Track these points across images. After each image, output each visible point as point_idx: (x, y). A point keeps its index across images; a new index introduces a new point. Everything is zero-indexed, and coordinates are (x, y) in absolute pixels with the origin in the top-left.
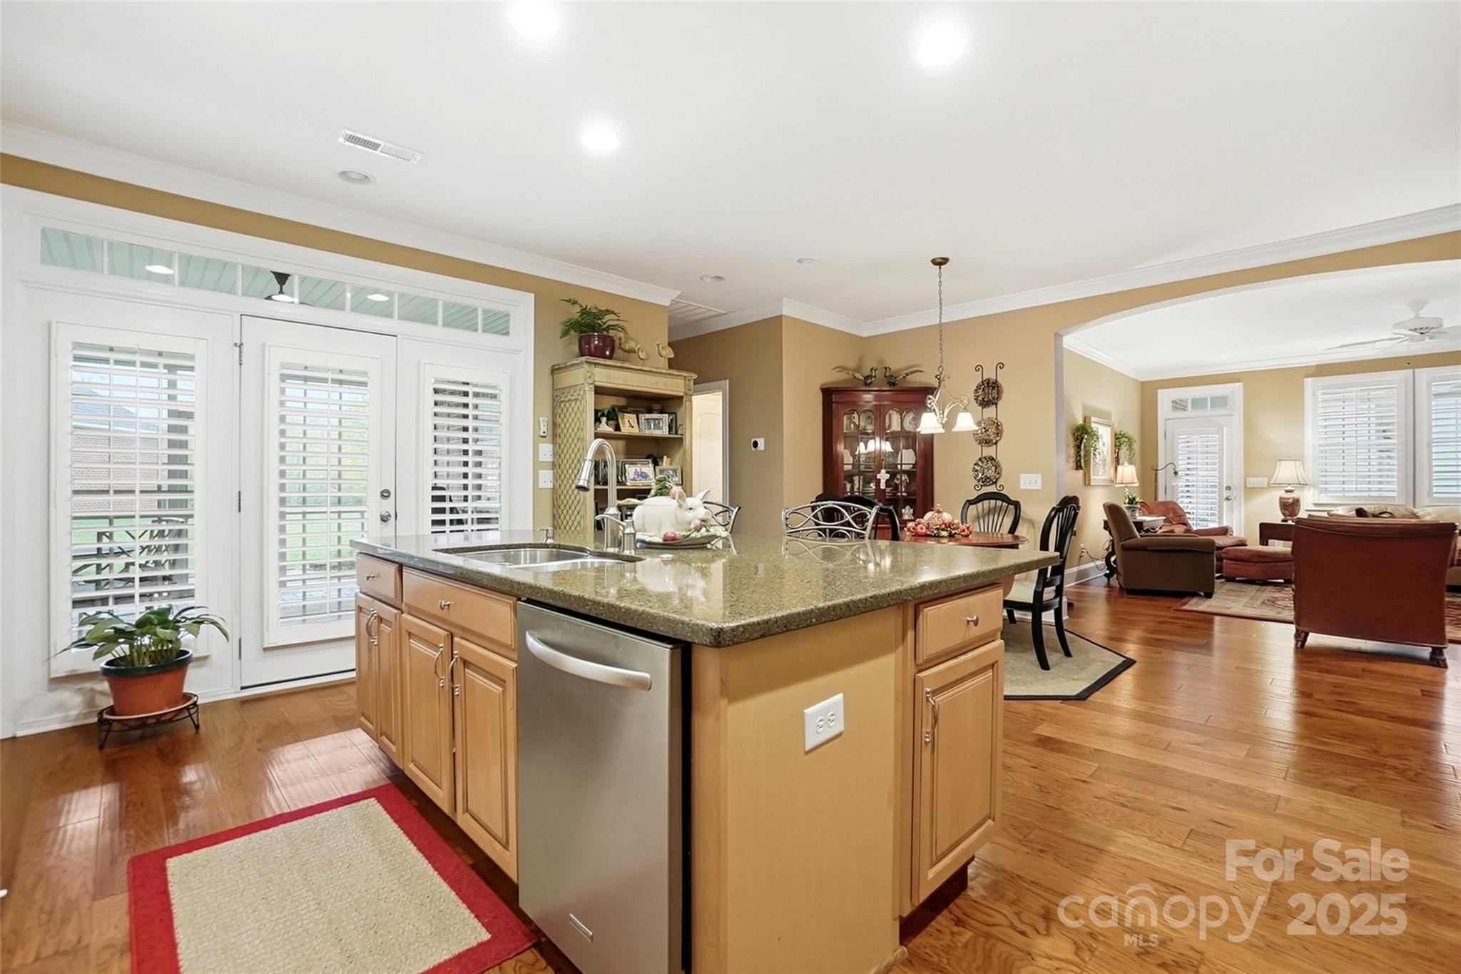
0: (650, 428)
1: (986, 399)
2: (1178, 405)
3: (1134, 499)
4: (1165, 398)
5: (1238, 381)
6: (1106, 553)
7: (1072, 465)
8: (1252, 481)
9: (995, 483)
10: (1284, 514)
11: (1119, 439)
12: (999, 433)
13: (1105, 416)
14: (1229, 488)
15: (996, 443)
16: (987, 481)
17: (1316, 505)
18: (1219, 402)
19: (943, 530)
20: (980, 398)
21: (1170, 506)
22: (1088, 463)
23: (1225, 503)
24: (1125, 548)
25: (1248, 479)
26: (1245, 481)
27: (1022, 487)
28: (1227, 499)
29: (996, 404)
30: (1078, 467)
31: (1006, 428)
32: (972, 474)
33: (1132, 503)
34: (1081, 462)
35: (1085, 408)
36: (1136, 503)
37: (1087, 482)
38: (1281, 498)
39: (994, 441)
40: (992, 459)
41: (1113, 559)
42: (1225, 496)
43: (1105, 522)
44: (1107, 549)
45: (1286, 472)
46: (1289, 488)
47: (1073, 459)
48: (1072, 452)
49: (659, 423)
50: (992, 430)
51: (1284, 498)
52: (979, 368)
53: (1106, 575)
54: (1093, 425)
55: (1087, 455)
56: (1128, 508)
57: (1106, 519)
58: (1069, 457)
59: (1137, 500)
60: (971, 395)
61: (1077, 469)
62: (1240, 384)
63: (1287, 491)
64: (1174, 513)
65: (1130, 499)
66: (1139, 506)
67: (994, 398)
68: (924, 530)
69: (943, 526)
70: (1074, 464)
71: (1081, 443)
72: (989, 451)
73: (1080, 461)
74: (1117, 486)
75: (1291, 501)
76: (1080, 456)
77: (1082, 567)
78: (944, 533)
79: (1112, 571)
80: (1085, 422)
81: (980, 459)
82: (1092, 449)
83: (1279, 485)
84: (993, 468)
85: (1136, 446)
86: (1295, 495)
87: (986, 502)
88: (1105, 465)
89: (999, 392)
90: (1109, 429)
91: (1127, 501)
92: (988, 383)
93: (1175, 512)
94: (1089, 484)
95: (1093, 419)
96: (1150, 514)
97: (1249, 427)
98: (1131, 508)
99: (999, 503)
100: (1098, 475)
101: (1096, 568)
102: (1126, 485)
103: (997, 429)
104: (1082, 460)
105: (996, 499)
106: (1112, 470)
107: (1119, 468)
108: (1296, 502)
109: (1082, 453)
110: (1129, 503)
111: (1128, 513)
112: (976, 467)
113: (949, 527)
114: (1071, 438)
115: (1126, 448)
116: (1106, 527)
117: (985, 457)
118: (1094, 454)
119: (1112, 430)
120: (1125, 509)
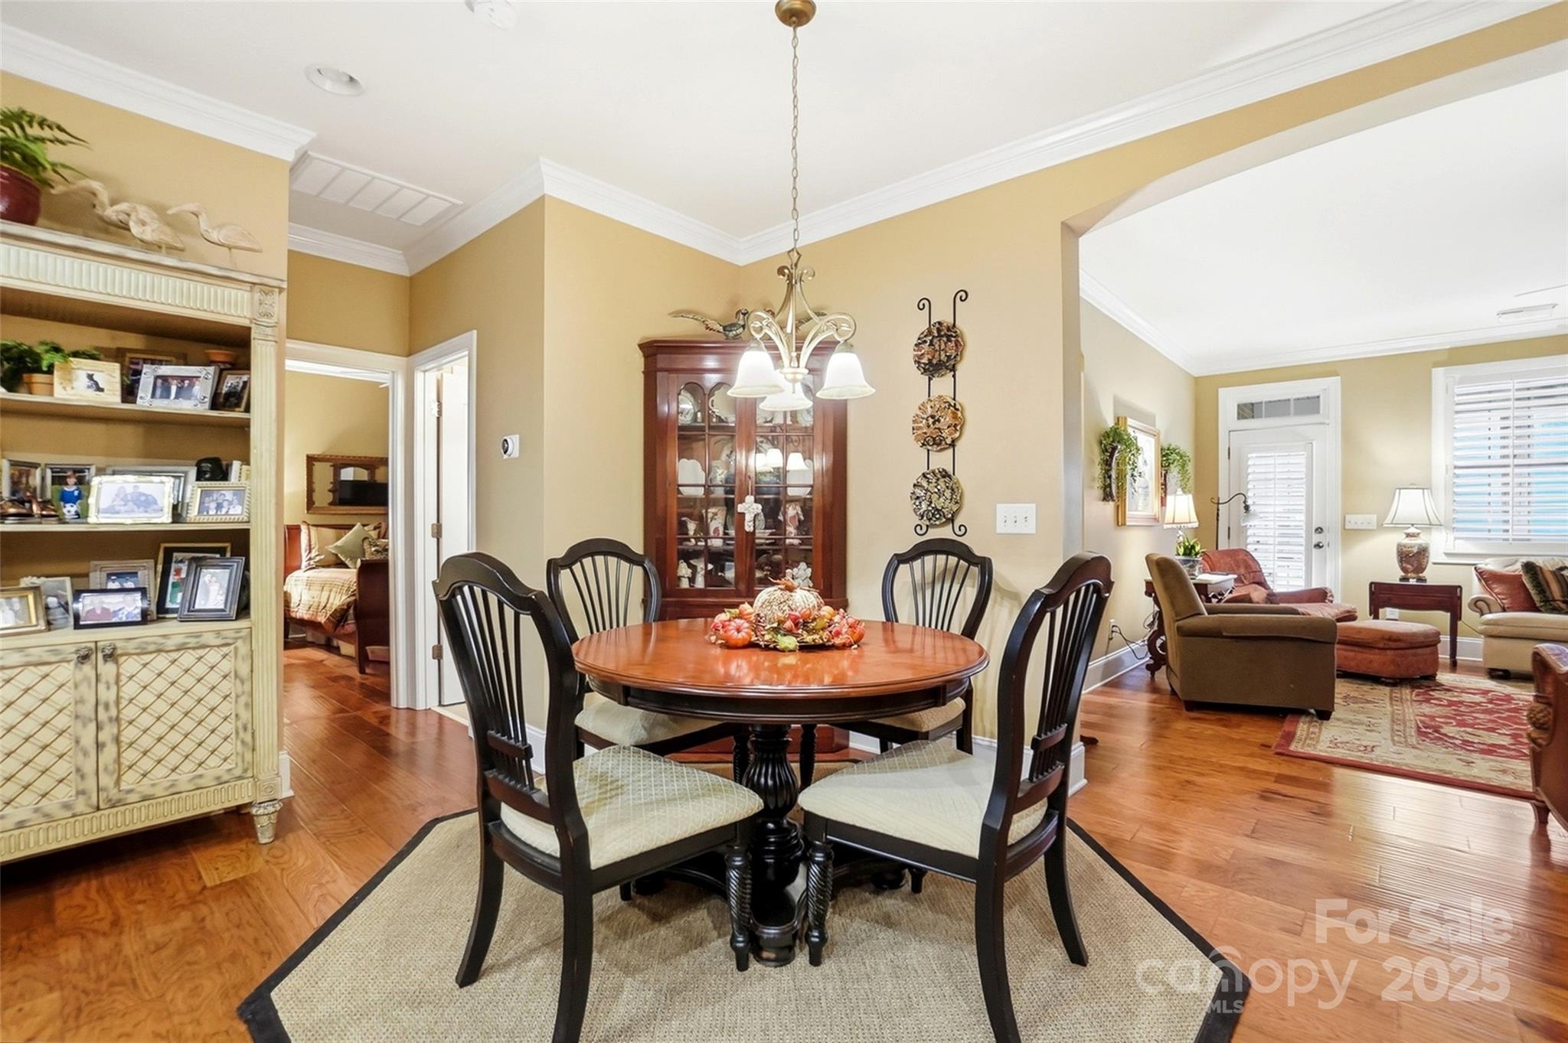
0: (166, 394)
1: (934, 362)
2: (1247, 411)
3: (1193, 547)
4: (1229, 400)
5: (1335, 374)
6: (1148, 632)
7: (1099, 493)
8: (1355, 520)
9: (952, 520)
10: (1404, 570)
11: (1167, 457)
12: (958, 425)
13: (1147, 418)
14: (1319, 530)
15: (953, 445)
16: (935, 516)
17: (1447, 555)
18: (1310, 405)
19: (789, 632)
20: (925, 360)
21: (1241, 556)
22: (1121, 488)
23: (1315, 551)
24: (1182, 632)
25: (1348, 517)
26: (1344, 519)
27: (1001, 528)
28: (1318, 546)
29: (953, 369)
30: (1107, 496)
31: (970, 416)
32: (909, 505)
33: (1190, 554)
34: (1112, 490)
35: (1117, 402)
36: (1196, 554)
37: (1120, 521)
38: (1399, 545)
39: (949, 441)
40: (945, 474)
41: (1159, 642)
42: (1315, 542)
43: (1149, 584)
44: (1151, 625)
45: (1410, 505)
46: (1412, 530)
47: (1098, 484)
48: (1098, 471)
49: (191, 386)
50: (947, 420)
51: (1405, 546)
52: (924, 304)
53: (1148, 667)
54: (1130, 431)
55: (1121, 477)
56: (1185, 562)
57: (1149, 578)
58: (1094, 479)
59: (1198, 548)
60: (910, 354)
61: (1104, 499)
62: (1339, 377)
63: (1408, 535)
64: (1246, 568)
65: (1186, 548)
66: (1199, 558)
67: (949, 357)
68: (742, 635)
69: (789, 624)
70: (1102, 491)
71: (1111, 456)
72: (941, 460)
73: (1110, 486)
74: (1165, 526)
75: (1415, 550)
76: (1110, 477)
77: (1112, 656)
78: (790, 642)
79: (1158, 661)
80: (1117, 423)
81: (924, 475)
82: (1129, 467)
83: (1395, 527)
84: (948, 494)
85: (1190, 467)
86: (1421, 541)
87: (929, 559)
88: (1147, 495)
89: (959, 346)
90: (1152, 440)
91: (1181, 551)
92: (939, 330)
93: (1247, 566)
94: (1124, 524)
95: (1130, 421)
96: (1213, 570)
97: (1350, 441)
98: (1189, 561)
99: (953, 560)
100: (1136, 510)
101: (1133, 656)
102: (1178, 525)
103: (955, 417)
104: (1114, 487)
105: (948, 553)
106: (1157, 503)
107: (1170, 499)
108: (1423, 552)
109: (1114, 474)
110: (1184, 554)
111: (1185, 569)
112: (920, 492)
113: (805, 624)
114: (1096, 450)
115: (1177, 469)
116: (1150, 590)
117: (933, 472)
118: (1132, 475)
119: (1158, 441)
120: (1178, 563)
